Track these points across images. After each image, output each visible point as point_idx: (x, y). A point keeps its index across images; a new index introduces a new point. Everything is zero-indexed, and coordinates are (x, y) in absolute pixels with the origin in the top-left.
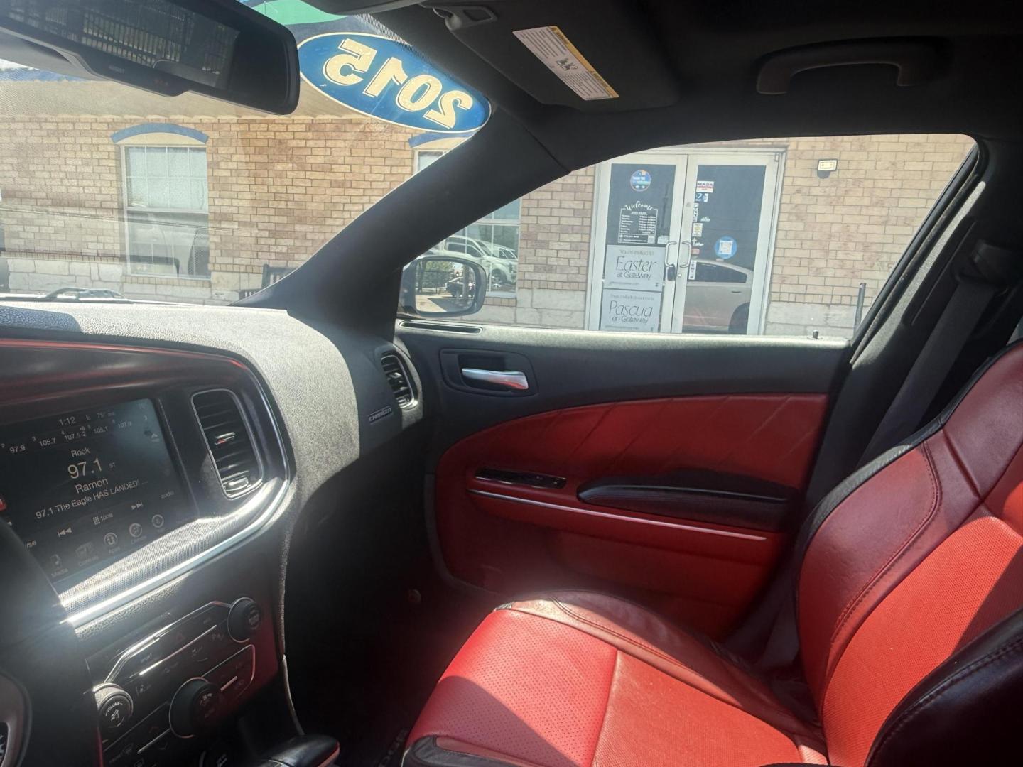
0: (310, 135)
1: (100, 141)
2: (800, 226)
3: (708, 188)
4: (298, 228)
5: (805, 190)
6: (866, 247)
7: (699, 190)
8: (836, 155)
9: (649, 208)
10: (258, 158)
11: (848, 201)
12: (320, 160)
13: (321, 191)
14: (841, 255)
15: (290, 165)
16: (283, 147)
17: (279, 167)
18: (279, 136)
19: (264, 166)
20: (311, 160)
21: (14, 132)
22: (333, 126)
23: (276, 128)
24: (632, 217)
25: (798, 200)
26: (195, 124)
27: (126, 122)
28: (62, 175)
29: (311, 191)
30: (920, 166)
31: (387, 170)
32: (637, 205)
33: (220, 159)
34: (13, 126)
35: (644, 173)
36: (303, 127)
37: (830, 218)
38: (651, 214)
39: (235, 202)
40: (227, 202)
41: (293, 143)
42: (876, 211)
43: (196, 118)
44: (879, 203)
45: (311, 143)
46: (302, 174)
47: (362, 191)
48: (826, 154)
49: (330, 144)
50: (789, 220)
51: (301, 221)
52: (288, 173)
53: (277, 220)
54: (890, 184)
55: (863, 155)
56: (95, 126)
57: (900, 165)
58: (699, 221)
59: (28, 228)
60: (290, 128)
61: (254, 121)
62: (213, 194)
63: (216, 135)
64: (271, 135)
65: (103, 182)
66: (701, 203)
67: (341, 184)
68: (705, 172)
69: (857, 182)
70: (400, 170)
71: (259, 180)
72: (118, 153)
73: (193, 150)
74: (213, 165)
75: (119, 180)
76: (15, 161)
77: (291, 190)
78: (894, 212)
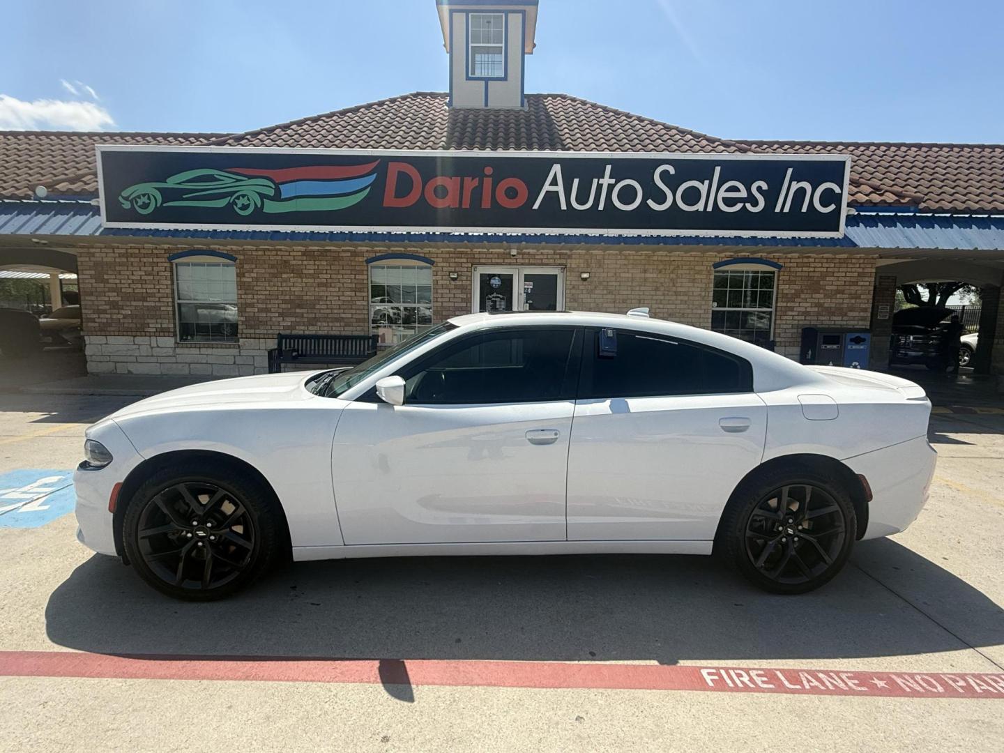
0: (305, 258)
1: (159, 260)
2: (576, 305)
3: (530, 286)
4: (298, 311)
5: (577, 287)
7: (526, 287)
8: (589, 270)
9: (501, 296)
10: (272, 271)
11: (597, 292)
12: (312, 272)
13: (313, 289)
15: (292, 275)
16: (287, 264)
17: (284, 276)
18: (284, 258)
19: (275, 275)
20: (305, 272)
22: (319, 253)
23: (282, 253)
24: (493, 301)
25: (573, 291)
26: (227, 250)
27: (178, 249)
28: (130, 281)
29: (305, 289)
30: (627, 275)
31: (353, 276)
33: (245, 271)
34: (92, 250)
35: (497, 278)
36: (300, 254)
38: (501, 299)
39: (255, 297)
40: (250, 296)
41: (294, 262)
42: (609, 296)
43: (229, 247)
44: (610, 293)
45: (305, 263)
46: (300, 280)
47: (337, 289)
48: (585, 270)
49: (317, 263)
50: (570, 302)
51: (299, 306)
52: (291, 279)
53: (283, 306)
54: (615, 284)
55: (601, 270)
56: (155, 251)
57: (617, 275)
58: (527, 303)
59: (102, 316)
60: (291, 254)
61: (268, 249)
62: (240, 292)
63: (242, 257)
64: (280, 258)
65: (161, 286)
66: (527, 293)
67: (325, 285)
68: (528, 278)
69: (600, 283)
70: (360, 277)
71: (272, 283)
72: (171, 268)
73: (224, 265)
74: (240, 275)
75: (172, 284)
77: (293, 289)
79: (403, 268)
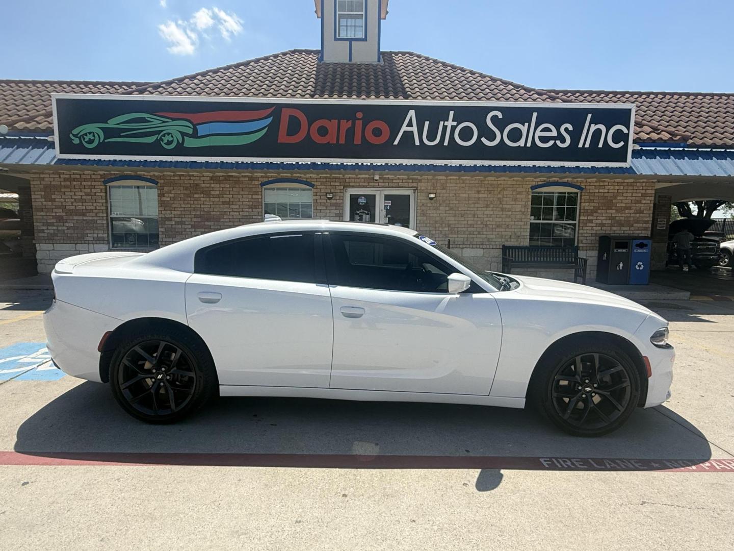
0: (212, 182)
1: (95, 183)
2: (425, 218)
3: (389, 203)
4: (207, 223)
5: (425, 204)
6: (449, 225)
7: (386, 204)
8: (435, 191)
9: (366, 212)
10: (186, 192)
11: (441, 208)
12: (218, 193)
13: (218, 206)
14: (441, 229)
15: (202, 195)
16: (198, 187)
17: (196, 196)
18: (196, 182)
19: (188, 196)
20: (212, 193)
21: (43, 179)
22: (223, 178)
23: (194, 178)
24: (360, 216)
25: (423, 208)
26: (151, 176)
27: (111, 174)
28: (73, 200)
29: (212, 206)
30: (464, 195)
31: (250, 196)
32: (361, 211)
33: (164, 192)
34: (42, 176)
35: (363, 198)
36: (208, 178)
37: (435, 215)
38: (367, 214)
39: (173, 212)
40: (169, 212)
41: (203, 185)
42: (451, 212)
43: (152, 174)
44: (451, 209)
45: (212, 185)
46: (208, 199)
47: (238, 206)
48: (432, 191)
49: (222, 185)
50: (420, 216)
51: (208, 220)
52: (201, 199)
53: (195, 220)
54: (455, 202)
55: (444, 191)
56: (93, 176)
57: (457, 195)
58: (386, 217)
59: (50, 228)
60: (202, 179)
61: (183, 175)
62: (160, 209)
63: (162, 181)
64: (192, 182)
65: (98, 204)
66: (387, 209)
67: (228, 203)
68: (387, 197)
69: (444, 201)
70: (256, 197)
71: (186, 202)
72: (106, 189)
73: (147, 187)
74: (161, 195)
75: (107, 202)
76: (43, 193)
77: (202, 206)
78: (457, 212)
79: (289, 189)
